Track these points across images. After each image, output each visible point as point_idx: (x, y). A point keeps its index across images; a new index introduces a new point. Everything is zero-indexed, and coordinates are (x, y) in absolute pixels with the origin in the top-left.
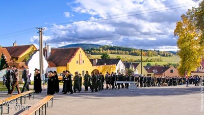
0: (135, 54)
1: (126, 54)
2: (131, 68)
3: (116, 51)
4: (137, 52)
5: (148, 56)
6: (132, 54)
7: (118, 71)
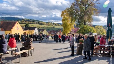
0: (42, 24)
1: (37, 24)
2: (41, 32)
3: (31, 22)
4: (43, 23)
5: (48, 25)
6: (40, 24)
7: (35, 33)
